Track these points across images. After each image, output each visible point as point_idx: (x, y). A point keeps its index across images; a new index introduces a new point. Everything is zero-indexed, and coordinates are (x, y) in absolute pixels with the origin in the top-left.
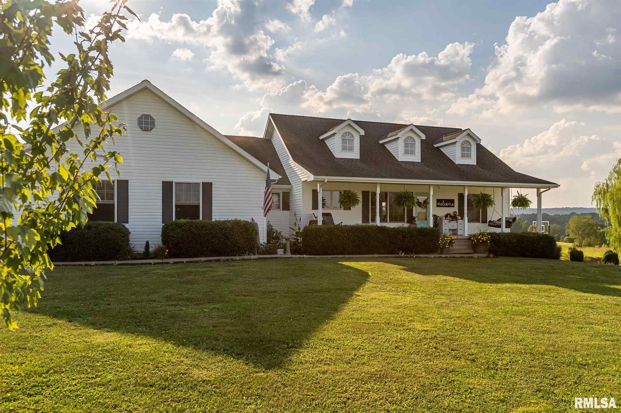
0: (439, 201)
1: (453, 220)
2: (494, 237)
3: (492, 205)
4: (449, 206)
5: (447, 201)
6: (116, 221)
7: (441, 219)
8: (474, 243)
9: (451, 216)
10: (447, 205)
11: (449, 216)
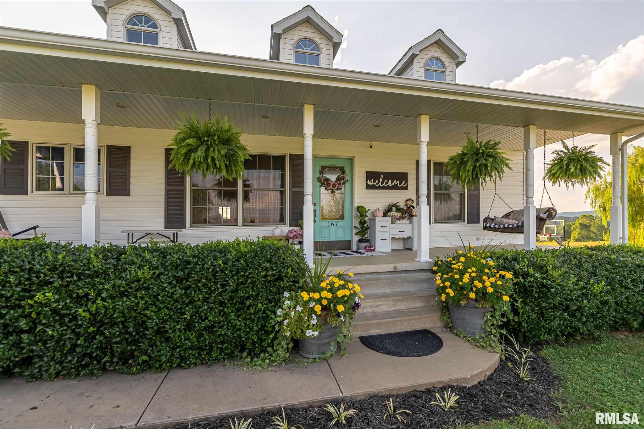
0: (371, 175)
1: (403, 218)
2: (526, 275)
3: (501, 171)
4: (395, 187)
5: (389, 176)
7: (374, 215)
8: (443, 297)
9: (398, 210)
10: (389, 184)
11: (394, 209)
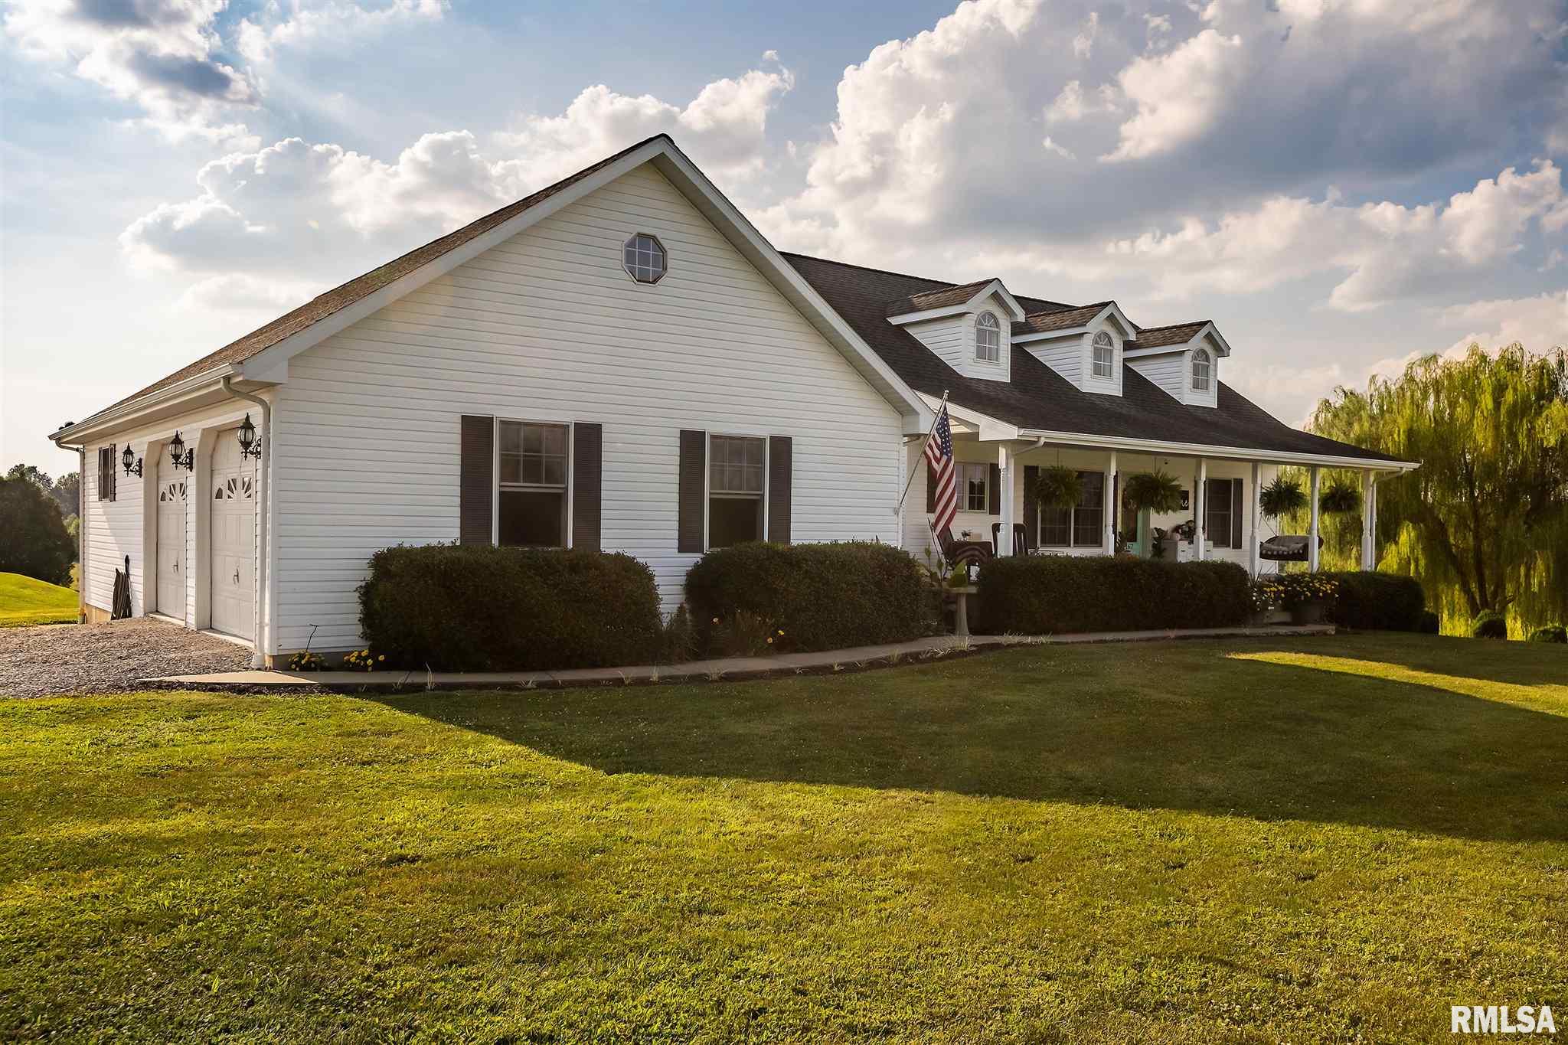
6: (570, 545)
11: (1180, 530)
